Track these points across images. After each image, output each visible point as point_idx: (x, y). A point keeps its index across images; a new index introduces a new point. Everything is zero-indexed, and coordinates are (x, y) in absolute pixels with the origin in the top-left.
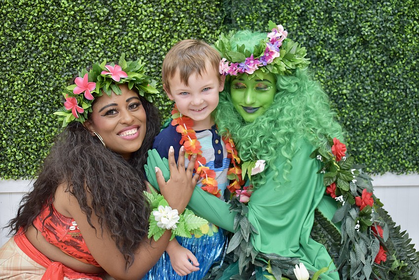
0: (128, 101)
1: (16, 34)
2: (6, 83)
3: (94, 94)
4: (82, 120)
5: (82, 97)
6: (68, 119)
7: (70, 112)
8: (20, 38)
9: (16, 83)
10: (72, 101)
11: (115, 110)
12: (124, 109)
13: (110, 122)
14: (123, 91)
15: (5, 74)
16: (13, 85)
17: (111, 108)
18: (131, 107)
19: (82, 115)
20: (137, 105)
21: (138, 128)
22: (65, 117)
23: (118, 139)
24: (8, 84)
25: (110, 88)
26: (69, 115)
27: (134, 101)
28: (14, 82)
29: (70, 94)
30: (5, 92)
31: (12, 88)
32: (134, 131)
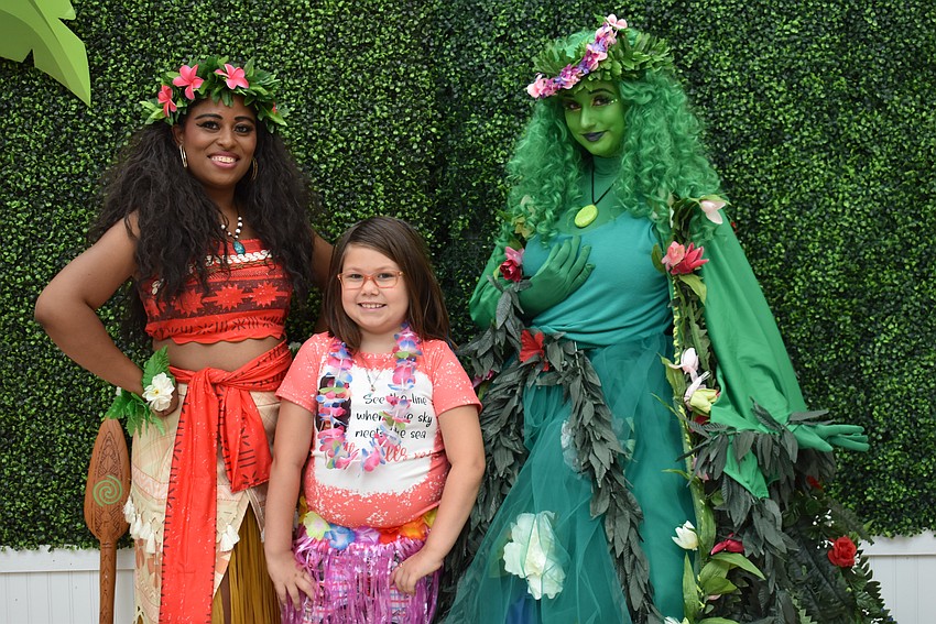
0: (238, 119)
1: (105, 311)
2: (88, 389)
3: (196, 93)
4: (171, 121)
5: (179, 92)
6: (156, 114)
7: (161, 107)
8: (112, 318)
9: (103, 390)
10: (167, 92)
11: (217, 124)
12: (227, 128)
13: (203, 137)
14: (235, 104)
15: (87, 377)
16: (99, 394)
17: (212, 119)
18: (240, 128)
19: (174, 114)
20: (249, 130)
21: (237, 159)
22: (153, 110)
23: (208, 162)
24: (91, 392)
25: (219, 94)
26: (159, 111)
27: (245, 122)
28: (100, 388)
29: (169, 82)
30: (86, 405)
31: (97, 398)
32: (229, 160)
